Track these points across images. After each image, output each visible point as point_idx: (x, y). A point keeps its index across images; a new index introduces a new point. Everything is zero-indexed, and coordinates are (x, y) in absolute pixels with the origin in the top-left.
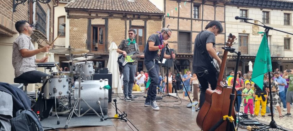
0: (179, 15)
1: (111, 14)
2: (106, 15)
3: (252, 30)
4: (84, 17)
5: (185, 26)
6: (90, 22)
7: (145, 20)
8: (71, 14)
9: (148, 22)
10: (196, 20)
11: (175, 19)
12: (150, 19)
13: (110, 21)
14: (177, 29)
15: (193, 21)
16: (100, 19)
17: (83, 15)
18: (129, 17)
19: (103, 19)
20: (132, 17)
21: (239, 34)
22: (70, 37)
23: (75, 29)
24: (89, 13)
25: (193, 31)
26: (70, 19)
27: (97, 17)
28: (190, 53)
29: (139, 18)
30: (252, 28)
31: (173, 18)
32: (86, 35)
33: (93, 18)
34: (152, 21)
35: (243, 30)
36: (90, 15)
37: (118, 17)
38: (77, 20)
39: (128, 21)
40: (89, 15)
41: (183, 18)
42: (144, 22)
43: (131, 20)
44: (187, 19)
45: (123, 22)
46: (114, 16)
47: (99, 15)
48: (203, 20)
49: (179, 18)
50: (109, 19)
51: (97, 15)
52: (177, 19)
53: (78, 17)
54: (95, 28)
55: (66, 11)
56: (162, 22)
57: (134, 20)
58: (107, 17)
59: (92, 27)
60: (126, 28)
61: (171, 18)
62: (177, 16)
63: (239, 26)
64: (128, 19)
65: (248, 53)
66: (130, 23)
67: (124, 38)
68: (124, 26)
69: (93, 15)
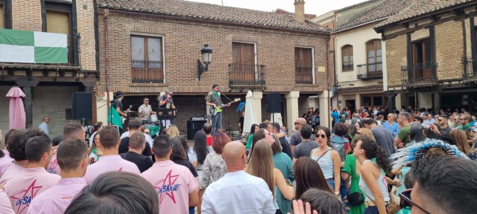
1: (436, 17)
2: (429, 22)
4: (401, 33)
6: (409, 38)
8: (387, 34)
13: (438, 29)
16: (422, 30)
17: (399, 30)
18: (467, 12)
19: (426, 28)
20: (474, 11)
22: (387, 65)
23: (393, 53)
24: (407, 24)
26: (387, 41)
27: (418, 28)
32: (405, 59)
33: (413, 32)
36: (408, 27)
37: (449, 18)
38: (393, 39)
39: (467, 21)
40: (406, 29)
43: (472, 16)
45: (460, 23)
46: (442, 18)
47: (419, 25)
50: (436, 26)
51: (416, 25)
53: (394, 36)
54: (419, 43)
58: (431, 23)
59: (413, 45)
60: (464, 34)
64: (467, 16)
66: (472, 22)
67: (462, 54)
68: (462, 32)
69: (412, 26)
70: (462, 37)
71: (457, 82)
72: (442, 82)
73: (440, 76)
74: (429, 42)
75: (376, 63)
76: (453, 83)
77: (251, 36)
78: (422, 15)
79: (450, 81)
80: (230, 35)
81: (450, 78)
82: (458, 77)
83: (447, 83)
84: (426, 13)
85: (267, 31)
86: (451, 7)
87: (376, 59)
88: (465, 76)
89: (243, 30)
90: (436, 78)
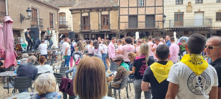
0: (129, 6)
1: (91, 10)
2: (88, 11)
3: (186, 9)
4: (78, 13)
5: (133, 12)
6: (81, 15)
7: (109, 11)
8: (73, 12)
9: (111, 12)
10: (140, 7)
11: (126, 8)
12: (111, 10)
13: (91, 14)
14: (128, 14)
15: (139, 8)
16: (86, 13)
17: (78, 12)
18: (100, 10)
19: (87, 13)
20: (102, 10)
21: (175, 13)
23: (75, 19)
24: (81, 10)
25: (139, 14)
26: (73, 14)
27: (85, 12)
28: (137, 28)
29: (105, 10)
30: (186, 8)
31: (125, 8)
32: (80, 22)
33: (83, 13)
34: (113, 11)
35: (178, 10)
36: (81, 11)
39: (100, 13)
40: (80, 12)
41: (132, 7)
42: (108, 12)
43: (101, 11)
44: (134, 7)
45: (97, 13)
46: (93, 10)
47: (85, 11)
48: (146, 7)
49: (129, 7)
50: (90, 13)
51: (84, 11)
52: (128, 8)
53: (76, 13)
54: (84, 17)
55: (70, 11)
56: (118, 11)
57: (103, 12)
58: (89, 11)
59: (83, 17)
60: (99, 16)
61: (123, 8)
62: (128, 6)
63: (175, 8)
64: (100, 11)
65: (183, 26)
66: (101, 13)
67: (98, 22)
68: (98, 16)
69: (83, 11)
70: (98, 17)
71: (96, 31)
72: (92, 30)
73: (92, 29)
74: (88, 17)
75: (63, 22)
76: (95, 31)
77: (37, 6)
78: (87, 8)
79: (94, 30)
80: (31, 4)
81: (95, 29)
82: (97, 29)
83: (93, 31)
84: (89, 8)
85: (42, 5)
86: (96, 8)
87: (63, 20)
88: (99, 29)
89: (35, 3)
90: (90, 29)
